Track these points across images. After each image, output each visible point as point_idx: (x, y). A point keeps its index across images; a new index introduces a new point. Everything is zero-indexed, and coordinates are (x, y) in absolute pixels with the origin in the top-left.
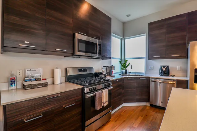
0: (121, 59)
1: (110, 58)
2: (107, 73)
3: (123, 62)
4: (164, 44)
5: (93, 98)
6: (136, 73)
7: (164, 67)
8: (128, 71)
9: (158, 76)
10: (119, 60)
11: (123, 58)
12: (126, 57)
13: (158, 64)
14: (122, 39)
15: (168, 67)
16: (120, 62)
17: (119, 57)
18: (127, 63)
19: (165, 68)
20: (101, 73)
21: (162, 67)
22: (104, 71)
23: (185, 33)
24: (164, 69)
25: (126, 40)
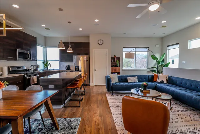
0: (44, 61)
1: (36, 61)
2: (34, 69)
3: (45, 63)
5: (29, 79)
8: (48, 68)
10: (43, 61)
11: (45, 60)
12: (48, 59)
14: (44, 48)
15: (69, 65)
16: (43, 63)
17: (42, 59)
18: (48, 63)
20: (31, 70)
21: (66, 65)
22: (32, 68)
25: (47, 48)
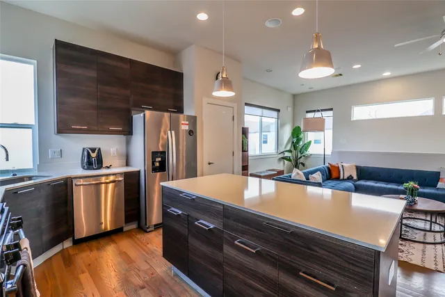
4: (94, 103)
6: (14, 172)
7: (93, 150)
9: (80, 172)
13: (76, 145)
19: (96, 151)
21: (90, 151)
23: (128, 92)
24: (94, 155)
